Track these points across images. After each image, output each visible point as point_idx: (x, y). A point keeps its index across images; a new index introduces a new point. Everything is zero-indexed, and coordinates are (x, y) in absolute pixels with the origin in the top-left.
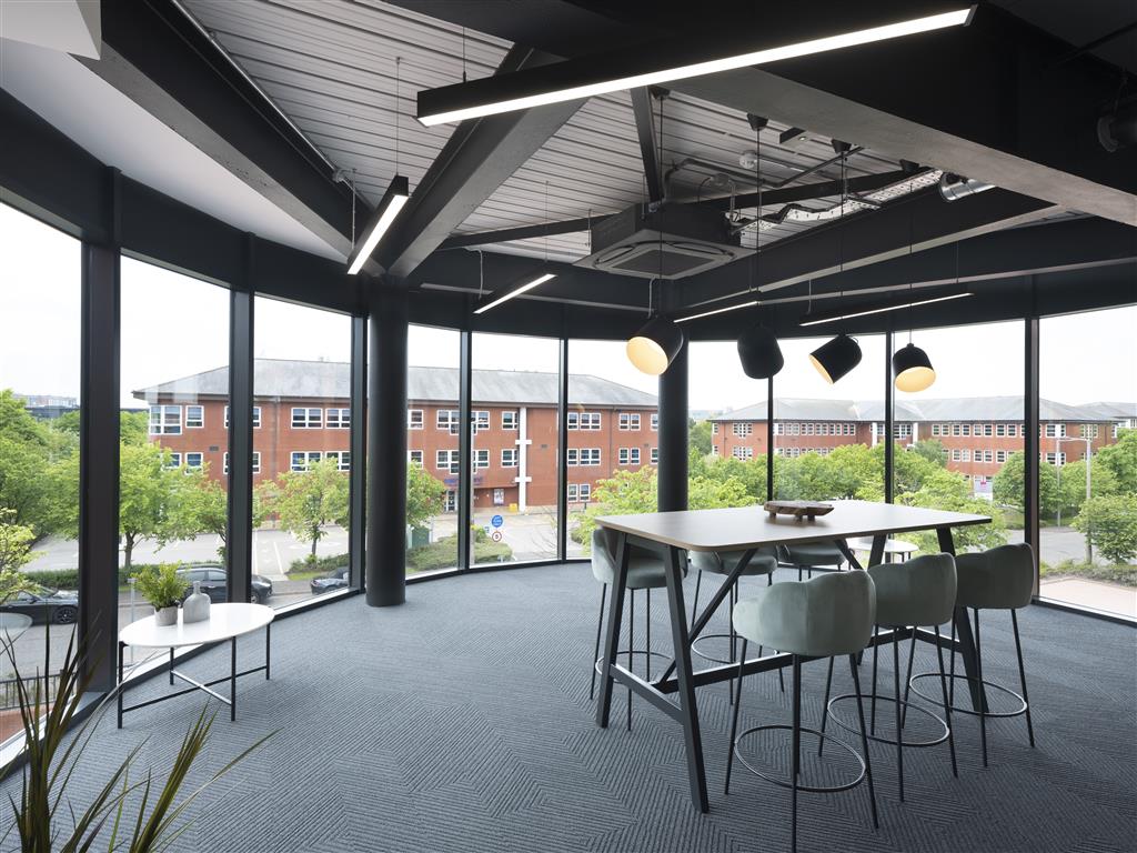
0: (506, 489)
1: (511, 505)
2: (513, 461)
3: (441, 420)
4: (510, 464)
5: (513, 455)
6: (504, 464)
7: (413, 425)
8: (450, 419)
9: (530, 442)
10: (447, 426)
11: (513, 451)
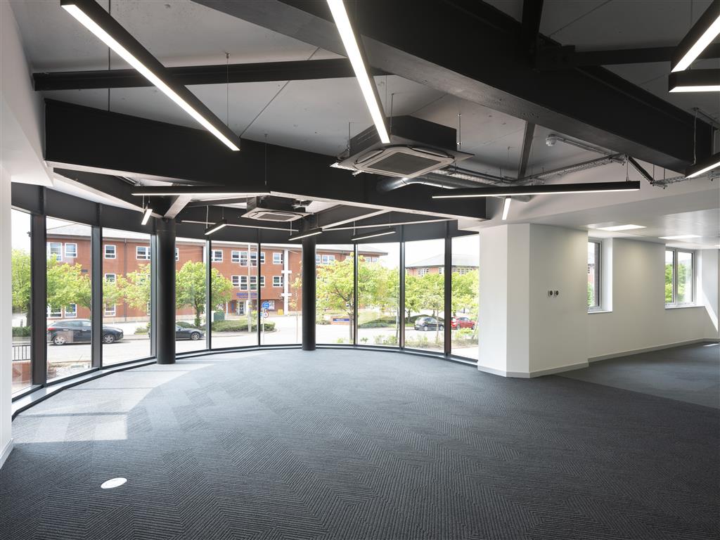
0: (276, 301)
1: (279, 310)
2: (280, 283)
3: (234, 256)
4: (279, 285)
5: (280, 280)
6: (274, 285)
7: (216, 260)
8: (240, 257)
9: (290, 272)
10: (238, 261)
11: (280, 277)
